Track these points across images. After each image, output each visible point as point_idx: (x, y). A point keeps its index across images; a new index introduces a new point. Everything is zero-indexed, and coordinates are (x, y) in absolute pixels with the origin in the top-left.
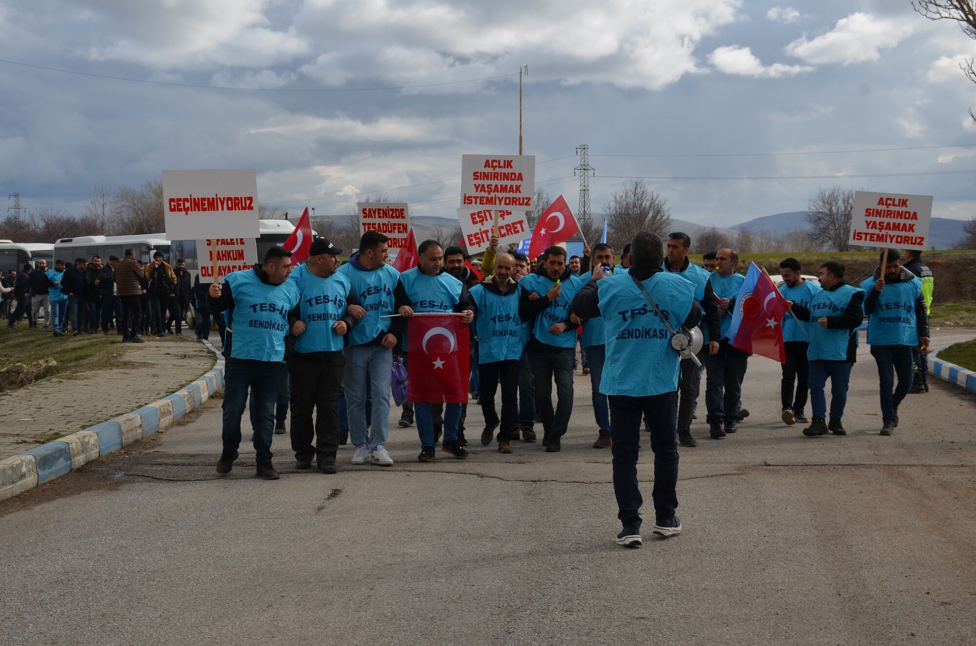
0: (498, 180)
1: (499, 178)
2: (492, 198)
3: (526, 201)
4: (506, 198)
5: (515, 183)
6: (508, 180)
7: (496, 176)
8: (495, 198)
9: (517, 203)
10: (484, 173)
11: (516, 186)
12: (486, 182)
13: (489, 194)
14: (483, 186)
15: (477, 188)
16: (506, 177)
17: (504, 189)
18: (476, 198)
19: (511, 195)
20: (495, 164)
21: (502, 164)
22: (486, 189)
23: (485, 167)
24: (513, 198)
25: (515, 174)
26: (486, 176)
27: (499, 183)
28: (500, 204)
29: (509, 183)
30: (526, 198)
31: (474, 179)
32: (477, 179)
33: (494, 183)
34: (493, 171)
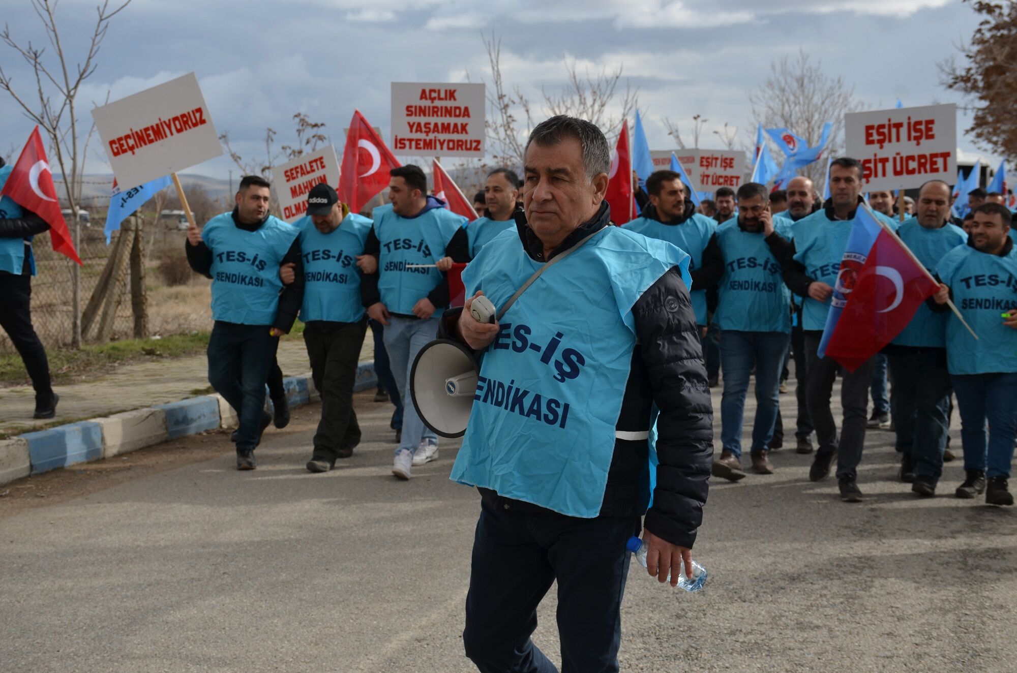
0: (437, 116)
1: (439, 113)
2: (431, 140)
3: (474, 145)
4: (449, 141)
5: (460, 121)
6: (451, 116)
7: (435, 111)
8: (435, 141)
9: (464, 147)
10: (420, 107)
11: (462, 124)
12: (422, 120)
13: (427, 135)
14: (419, 124)
15: (411, 127)
16: (448, 112)
17: (446, 128)
18: (410, 140)
19: (455, 137)
20: (434, 95)
21: (443, 95)
22: (423, 129)
23: (421, 98)
24: (458, 141)
25: (459, 108)
26: (422, 111)
27: (440, 120)
28: (442, 148)
29: (452, 120)
30: (475, 141)
31: (408, 115)
32: (410, 115)
33: (433, 120)
34: (431, 105)
